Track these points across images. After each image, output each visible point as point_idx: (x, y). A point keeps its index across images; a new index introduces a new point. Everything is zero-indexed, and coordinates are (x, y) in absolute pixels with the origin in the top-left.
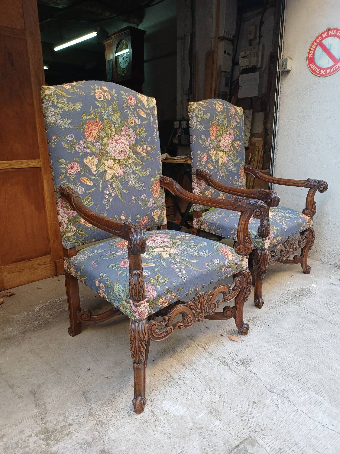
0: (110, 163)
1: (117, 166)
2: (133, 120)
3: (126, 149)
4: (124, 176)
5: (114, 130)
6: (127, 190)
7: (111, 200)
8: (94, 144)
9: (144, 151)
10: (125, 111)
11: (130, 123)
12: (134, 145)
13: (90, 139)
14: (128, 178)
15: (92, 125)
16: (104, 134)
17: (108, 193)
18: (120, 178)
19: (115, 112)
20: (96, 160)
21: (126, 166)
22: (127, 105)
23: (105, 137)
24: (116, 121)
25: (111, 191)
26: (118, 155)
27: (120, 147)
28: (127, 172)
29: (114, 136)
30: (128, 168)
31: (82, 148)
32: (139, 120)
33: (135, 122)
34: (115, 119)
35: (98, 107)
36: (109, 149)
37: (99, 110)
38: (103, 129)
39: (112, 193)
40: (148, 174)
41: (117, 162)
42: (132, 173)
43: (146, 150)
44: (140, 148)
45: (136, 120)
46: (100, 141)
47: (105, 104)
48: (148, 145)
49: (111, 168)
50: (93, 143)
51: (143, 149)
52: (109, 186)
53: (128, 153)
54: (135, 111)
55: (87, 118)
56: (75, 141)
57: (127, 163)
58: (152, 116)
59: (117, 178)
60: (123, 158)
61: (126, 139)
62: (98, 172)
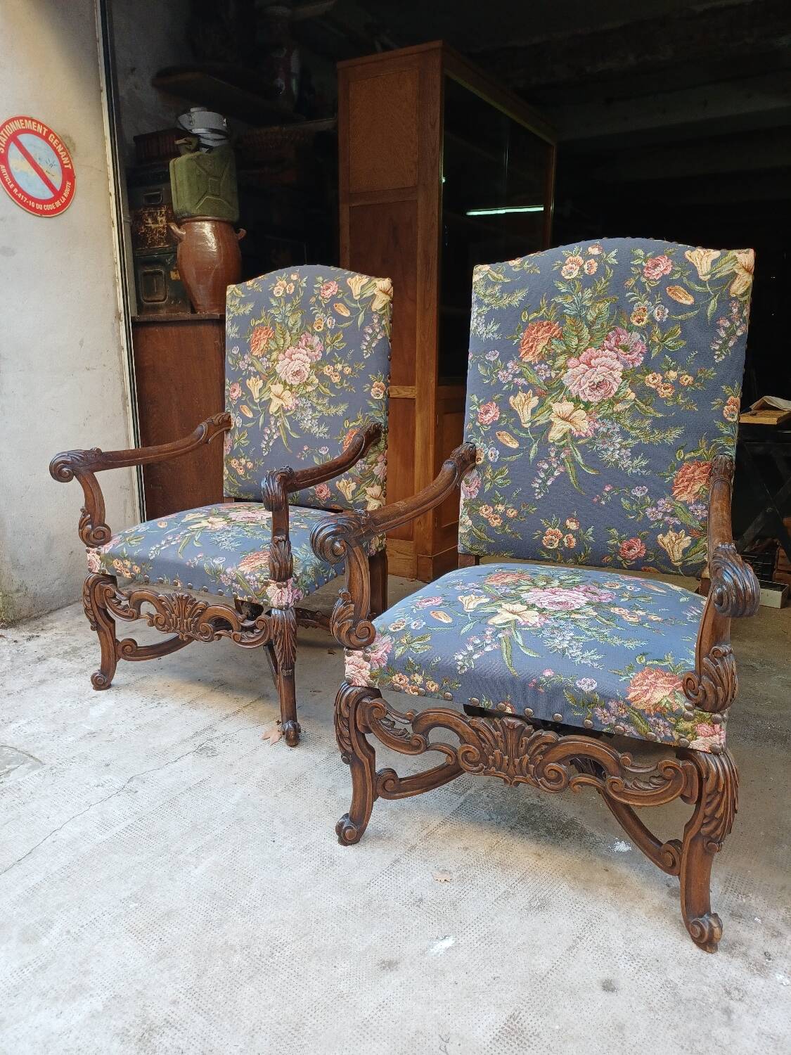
0: (278, 388)
1: (287, 393)
2: (323, 321)
3: (304, 369)
4: (296, 411)
5: (288, 338)
6: (297, 434)
7: (271, 444)
8: (260, 360)
9: (337, 374)
10: (312, 308)
11: (315, 328)
12: (318, 363)
13: (255, 353)
14: (302, 415)
15: (260, 334)
16: (273, 345)
17: (269, 432)
18: (288, 414)
19: (294, 312)
20: (261, 383)
21: (302, 396)
22: (317, 299)
23: (275, 350)
24: (294, 325)
25: (274, 431)
26: (290, 378)
27: (295, 366)
28: (302, 405)
29: (288, 348)
30: (304, 399)
31: (246, 365)
32: (334, 321)
33: (325, 325)
34: (293, 323)
35: (272, 307)
36: (278, 368)
37: (272, 311)
38: (274, 339)
39: (274, 433)
40: (340, 413)
41: (288, 387)
42: (310, 407)
43: (341, 372)
44: (329, 369)
45: (328, 321)
46: (268, 356)
47: (282, 300)
48: (346, 364)
49: (279, 397)
50: (258, 359)
51: (335, 370)
52: (272, 423)
53: (307, 377)
54: (329, 308)
55: (256, 323)
56: (240, 355)
57: (304, 392)
58: (363, 313)
59: (285, 412)
60: (297, 383)
61: (305, 352)
62: (261, 400)
